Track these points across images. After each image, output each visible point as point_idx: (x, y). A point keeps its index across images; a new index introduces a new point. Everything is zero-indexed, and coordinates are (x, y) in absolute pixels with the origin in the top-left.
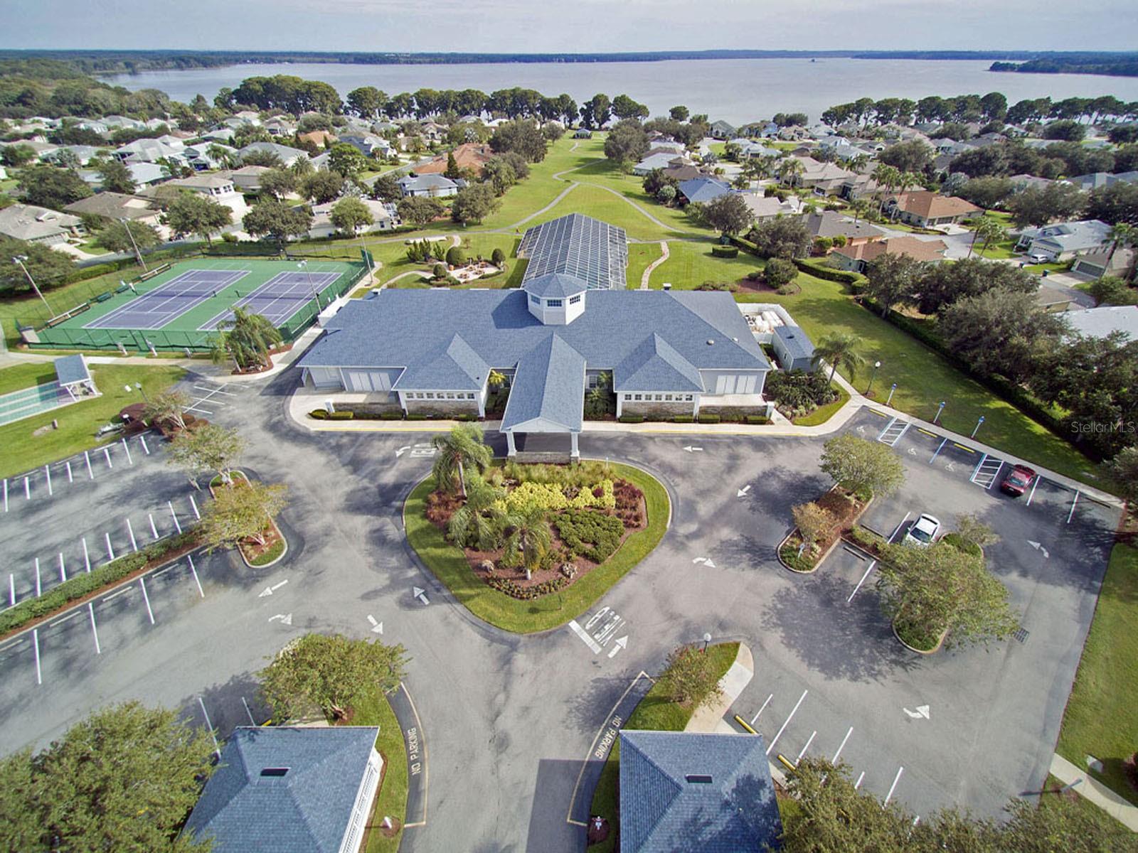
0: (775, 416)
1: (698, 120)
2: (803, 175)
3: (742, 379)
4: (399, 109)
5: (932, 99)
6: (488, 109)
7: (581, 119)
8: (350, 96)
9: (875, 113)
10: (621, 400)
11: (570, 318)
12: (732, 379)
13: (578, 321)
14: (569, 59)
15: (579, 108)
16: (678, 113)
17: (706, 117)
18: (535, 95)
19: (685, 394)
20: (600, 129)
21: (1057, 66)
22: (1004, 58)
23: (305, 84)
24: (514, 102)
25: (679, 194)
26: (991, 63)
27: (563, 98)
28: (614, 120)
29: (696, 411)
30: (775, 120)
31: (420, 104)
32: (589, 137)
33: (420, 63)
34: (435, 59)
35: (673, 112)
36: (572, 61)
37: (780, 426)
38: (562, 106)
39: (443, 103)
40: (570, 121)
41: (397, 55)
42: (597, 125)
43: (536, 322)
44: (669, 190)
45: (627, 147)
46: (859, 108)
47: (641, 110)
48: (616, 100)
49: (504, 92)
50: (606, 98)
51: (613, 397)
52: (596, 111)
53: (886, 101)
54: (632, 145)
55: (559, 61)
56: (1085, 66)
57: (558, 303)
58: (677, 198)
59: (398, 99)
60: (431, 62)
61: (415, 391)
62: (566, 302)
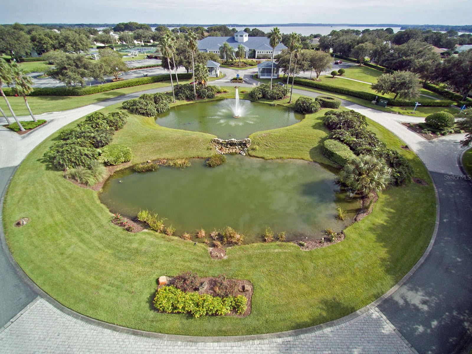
8: (156, 29)
10: (257, 53)
11: (244, 41)
13: (246, 41)
23: (140, 25)
43: (237, 42)
51: (255, 52)
61: (211, 51)
62: (244, 36)
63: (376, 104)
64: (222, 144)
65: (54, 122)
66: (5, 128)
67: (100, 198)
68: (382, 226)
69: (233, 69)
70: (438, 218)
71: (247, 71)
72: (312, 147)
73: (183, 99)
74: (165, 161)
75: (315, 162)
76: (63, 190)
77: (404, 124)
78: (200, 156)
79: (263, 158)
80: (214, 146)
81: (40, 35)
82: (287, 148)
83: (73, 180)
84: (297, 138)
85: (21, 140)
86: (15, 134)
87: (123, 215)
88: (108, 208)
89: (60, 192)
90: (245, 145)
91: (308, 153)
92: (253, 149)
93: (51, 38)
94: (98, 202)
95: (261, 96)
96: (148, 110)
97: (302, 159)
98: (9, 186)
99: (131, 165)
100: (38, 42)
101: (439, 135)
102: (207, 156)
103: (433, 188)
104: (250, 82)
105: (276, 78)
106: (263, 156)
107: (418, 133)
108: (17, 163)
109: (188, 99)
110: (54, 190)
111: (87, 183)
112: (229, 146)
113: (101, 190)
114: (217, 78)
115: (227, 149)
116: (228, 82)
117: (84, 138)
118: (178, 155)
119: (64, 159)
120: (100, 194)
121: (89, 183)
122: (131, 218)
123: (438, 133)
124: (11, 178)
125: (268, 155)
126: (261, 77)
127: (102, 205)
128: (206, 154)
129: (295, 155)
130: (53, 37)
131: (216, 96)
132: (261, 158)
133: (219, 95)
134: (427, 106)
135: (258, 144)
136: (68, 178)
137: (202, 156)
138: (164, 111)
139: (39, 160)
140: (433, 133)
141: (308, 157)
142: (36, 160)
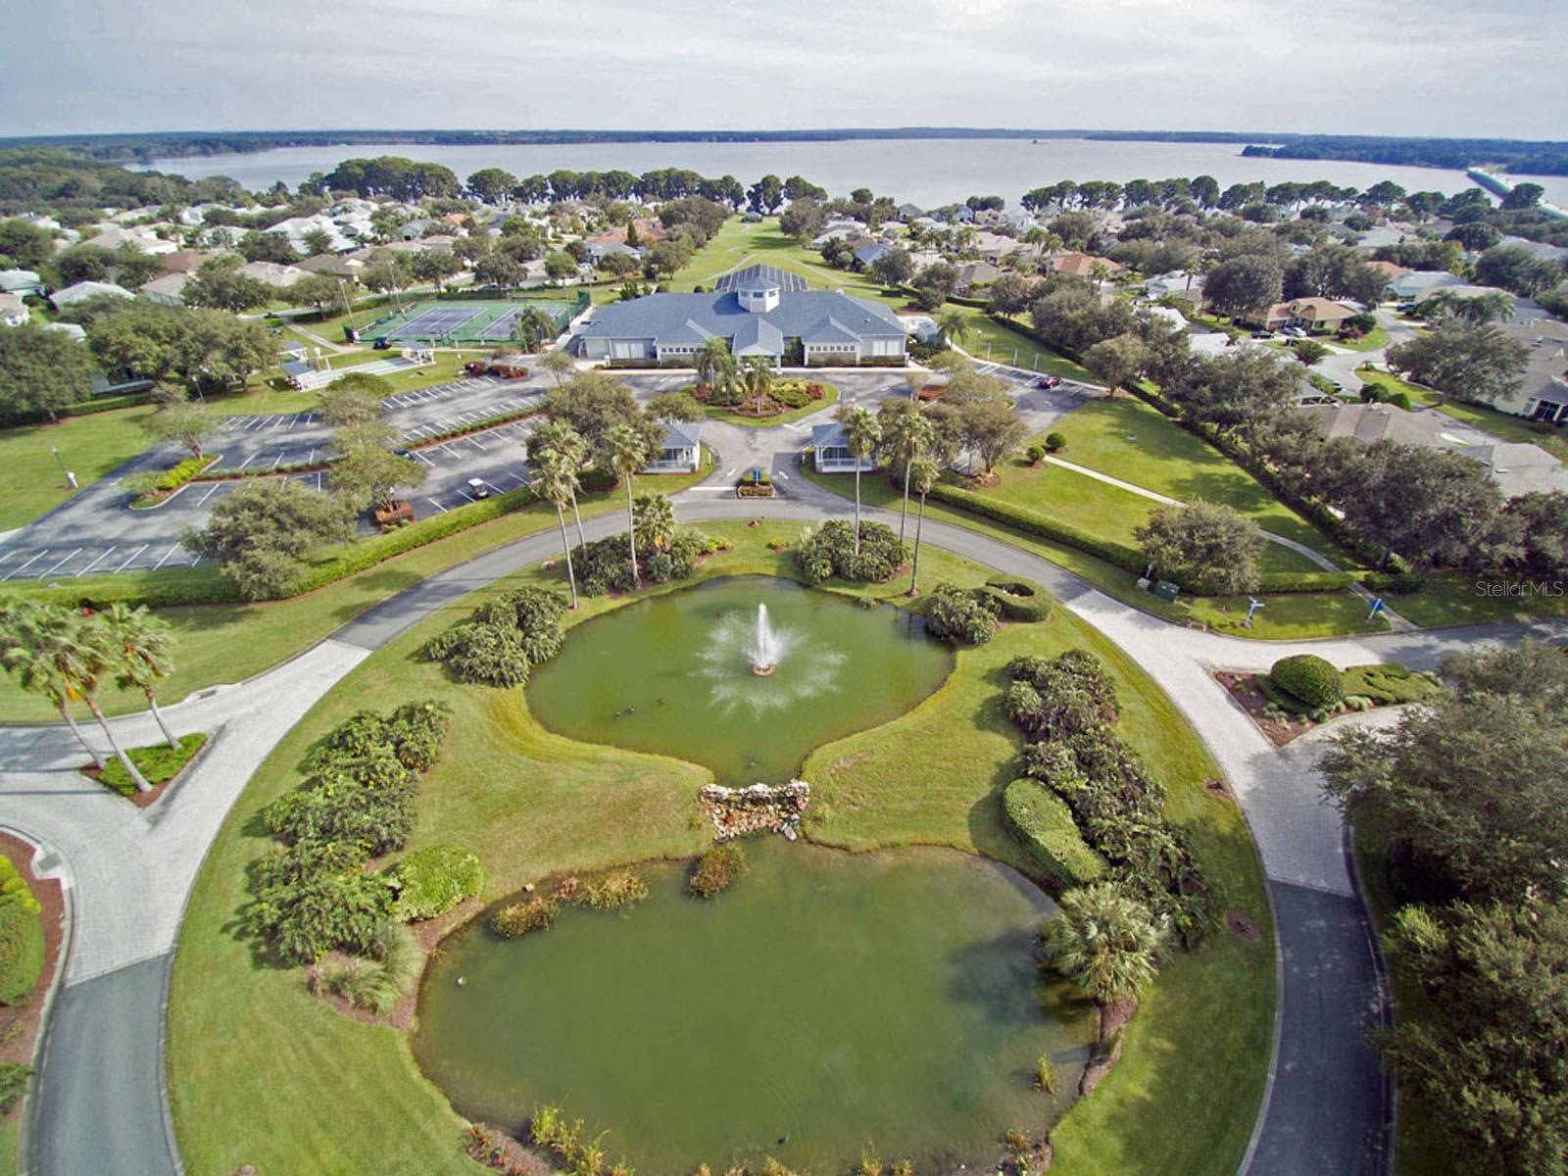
0: (910, 363)
1: (882, 202)
2: (979, 247)
3: (890, 343)
4: (530, 193)
5: (1139, 183)
6: (637, 193)
7: (748, 203)
8: (470, 180)
9: (1079, 197)
10: (807, 351)
11: (769, 308)
12: (883, 343)
13: (775, 310)
14: (723, 137)
15: (745, 191)
16: (861, 196)
17: (891, 201)
18: (694, 176)
19: (849, 345)
20: (771, 214)
21: (1318, 151)
22: (1266, 142)
23: (417, 166)
24: (668, 185)
25: (856, 260)
26: (1243, 147)
27: (727, 180)
28: (787, 203)
29: (858, 359)
30: (969, 204)
31: (555, 187)
32: (760, 221)
33: (524, 143)
34: (544, 138)
35: (855, 195)
36: (726, 140)
37: (913, 367)
38: (728, 188)
39: (584, 187)
40: (736, 206)
41: (490, 133)
42: (767, 210)
43: (745, 310)
44: (846, 256)
45: (804, 221)
46: (1061, 190)
47: (818, 193)
48: (788, 182)
49: (656, 173)
50: (777, 180)
51: (802, 348)
52: (765, 193)
53: (1090, 184)
54: (809, 219)
55: (710, 140)
56: (1348, 153)
57: (760, 295)
58: (854, 264)
59: (529, 183)
60: (539, 142)
61: (667, 347)
62: (767, 294)
63: (1150, 588)
64: (728, 802)
65: (230, 739)
66: (87, 782)
67: (418, 1058)
68: (1143, 1107)
69: (740, 426)
70: (1274, 1061)
71: (780, 434)
72: (975, 799)
73: (600, 594)
74: (575, 882)
75: (984, 856)
76: (316, 1044)
77: (1222, 677)
78: (671, 854)
79: (844, 848)
80: (708, 812)
81: (121, 333)
82: (909, 807)
83: (335, 998)
84: (935, 771)
85: (150, 831)
86: (124, 807)
87: (493, 1123)
88: (447, 1096)
89: (310, 1051)
90: (793, 800)
91: (964, 820)
92: (818, 820)
93: (155, 336)
94: (415, 1074)
95: (827, 572)
96: (504, 670)
97: (951, 846)
98: (168, 1042)
99: (482, 906)
100: (115, 353)
101: (1308, 725)
102: (690, 852)
103: (1273, 948)
104: (795, 490)
105: (870, 469)
106: (843, 842)
107: (1255, 716)
108: (162, 941)
109: (614, 589)
110: (295, 1050)
111: (374, 1007)
112: (748, 806)
113: (413, 1023)
114: (696, 478)
115: (744, 814)
116: (725, 495)
117: (345, 837)
118: (607, 856)
119: (305, 939)
120: (414, 1038)
121: (382, 1005)
122: (514, 1129)
123: (1305, 719)
124: (164, 1006)
125: (859, 839)
126: (825, 470)
127: (427, 1087)
128: (687, 847)
129: (931, 834)
130: (161, 333)
131: (696, 565)
132: (840, 847)
133: (706, 563)
134: (1286, 592)
135: (831, 800)
136: (320, 993)
137: (675, 856)
138: (550, 653)
139: (226, 929)
140: (1293, 716)
141: (963, 837)
142: (219, 928)
